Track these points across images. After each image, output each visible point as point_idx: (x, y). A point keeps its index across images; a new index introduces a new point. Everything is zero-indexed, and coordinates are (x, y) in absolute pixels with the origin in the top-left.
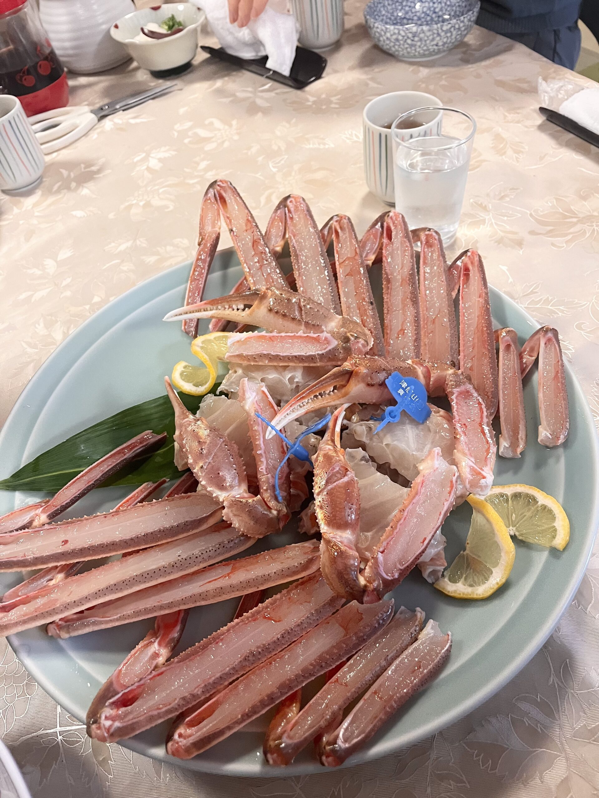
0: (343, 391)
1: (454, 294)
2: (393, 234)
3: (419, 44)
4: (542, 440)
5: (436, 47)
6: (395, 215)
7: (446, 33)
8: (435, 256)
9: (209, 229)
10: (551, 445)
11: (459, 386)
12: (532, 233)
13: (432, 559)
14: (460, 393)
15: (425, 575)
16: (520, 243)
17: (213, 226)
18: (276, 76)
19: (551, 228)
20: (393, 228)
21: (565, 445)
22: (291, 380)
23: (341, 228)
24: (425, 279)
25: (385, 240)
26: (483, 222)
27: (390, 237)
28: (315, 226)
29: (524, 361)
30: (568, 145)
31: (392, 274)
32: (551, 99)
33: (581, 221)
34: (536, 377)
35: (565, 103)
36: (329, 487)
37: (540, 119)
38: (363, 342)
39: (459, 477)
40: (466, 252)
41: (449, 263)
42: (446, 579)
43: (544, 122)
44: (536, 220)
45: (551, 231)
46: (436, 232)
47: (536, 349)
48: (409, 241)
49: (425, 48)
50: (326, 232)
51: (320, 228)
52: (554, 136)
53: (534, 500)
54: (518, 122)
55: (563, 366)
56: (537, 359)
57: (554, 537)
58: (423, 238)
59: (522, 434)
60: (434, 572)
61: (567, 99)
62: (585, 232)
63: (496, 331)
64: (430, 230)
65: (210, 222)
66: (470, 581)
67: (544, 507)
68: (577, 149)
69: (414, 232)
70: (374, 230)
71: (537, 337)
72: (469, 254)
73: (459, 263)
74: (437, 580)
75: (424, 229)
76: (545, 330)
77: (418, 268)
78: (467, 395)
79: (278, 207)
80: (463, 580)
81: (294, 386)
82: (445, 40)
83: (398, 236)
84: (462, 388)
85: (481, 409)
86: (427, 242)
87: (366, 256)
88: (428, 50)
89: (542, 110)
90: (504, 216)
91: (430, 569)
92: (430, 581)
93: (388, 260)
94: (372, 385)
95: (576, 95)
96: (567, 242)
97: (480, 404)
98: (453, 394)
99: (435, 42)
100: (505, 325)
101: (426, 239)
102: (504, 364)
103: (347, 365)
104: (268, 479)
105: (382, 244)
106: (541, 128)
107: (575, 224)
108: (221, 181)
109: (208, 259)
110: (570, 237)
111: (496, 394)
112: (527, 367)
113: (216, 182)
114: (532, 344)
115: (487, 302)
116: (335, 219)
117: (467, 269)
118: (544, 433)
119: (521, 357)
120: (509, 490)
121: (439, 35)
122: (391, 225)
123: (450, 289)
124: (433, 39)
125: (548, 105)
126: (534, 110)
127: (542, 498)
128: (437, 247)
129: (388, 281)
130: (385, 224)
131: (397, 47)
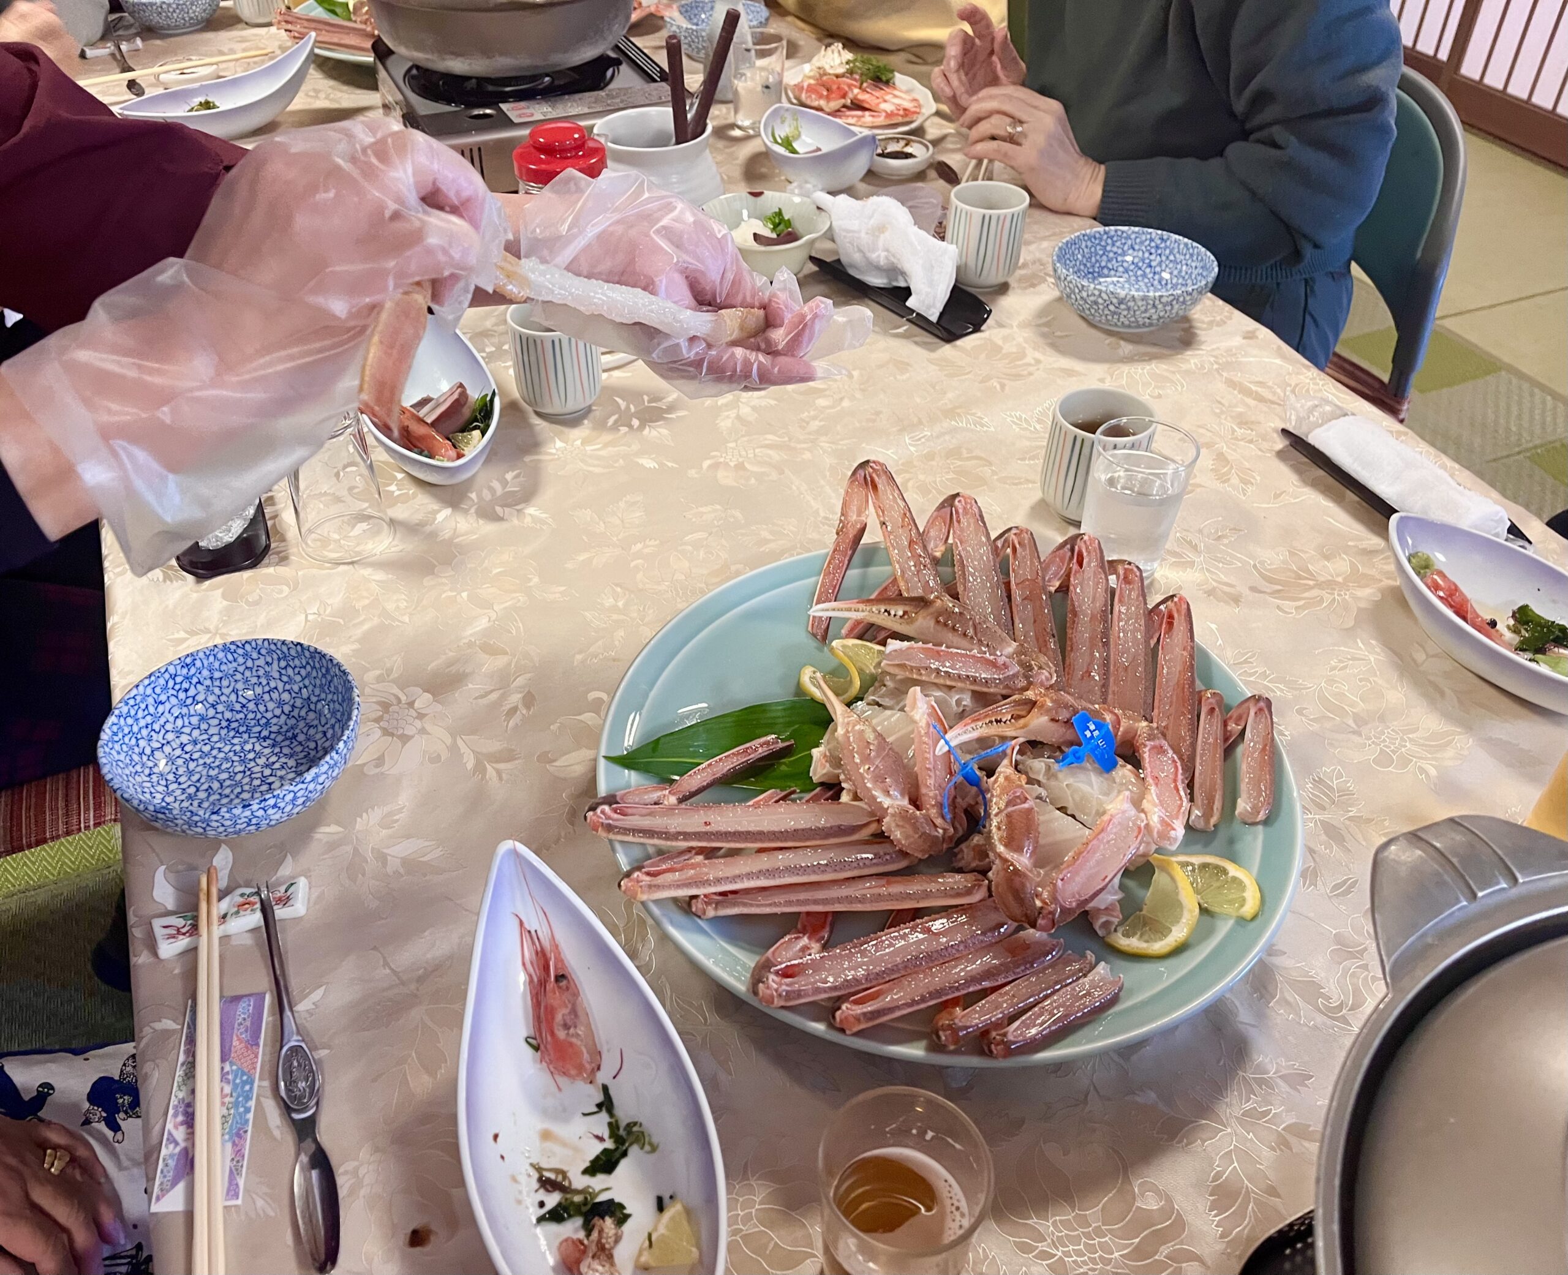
0: (1022, 721)
1: (1153, 642)
2: (1085, 561)
3: (1125, 313)
4: (1240, 814)
5: (1147, 321)
6: (1090, 539)
7: (1165, 306)
8: (1134, 595)
9: (853, 517)
10: (1249, 821)
11: (1153, 740)
12: (1253, 589)
13: (1106, 909)
14: (1153, 748)
15: (1097, 926)
16: (1236, 600)
17: (859, 514)
18: (920, 321)
19: (1280, 588)
20: (1085, 554)
21: (1266, 822)
22: (958, 702)
23: (1019, 543)
24: (1120, 620)
25: (1075, 566)
26: (1192, 564)
27: (1080, 564)
28: (988, 535)
29: (1229, 728)
30: (1315, 484)
31: (1080, 606)
32: (1299, 420)
33: (1319, 585)
34: (1240, 749)
35: (1318, 431)
36: (1010, 809)
37: (1281, 443)
38: (1047, 674)
39: (1147, 825)
40: (1172, 596)
41: (1150, 607)
42: (1119, 934)
43: (1286, 446)
44: (1260, 573)
45: (1279, 591)
46: (1138, 567)
47: (1245, 716)
48: (1105, 573)
49: (1133, 319)
50: (999, 543)
51: (993, 538)
52: (1297, 470)
53: (1225, 871)
54: (1251, 441)
55: (1273, 739)
56: (1244, 729)
57: (1242, 906)
58: (1121, 572)
59: (1217, 805)
60: (1106, 924)
61: (1321, 425)
62: (1322, 600)
63: (1200, 692)
64: (1130, 563)
65: (855, 509)
66: (1146, 937)
67: (1234, 879)
68: (1327, 491)
69: (1111, 562)
70: (1061, 552)
71: (1246, 705)
72: (1176, 599)
73: (1162, 607)
74: (1109, 933)
75: (1123, 562)
76: (1257, 699)
77: (1112, 605)
78: (1160, 750)
79: (942, 506)
80: (1138, 936)
81: (961, 709)
82: (1162, 314)
83: (1091, 564)
84: (1157, 742)
85: (1176, 768)
86: (1126, 577)
87: (1049, 581)
88: (1137, 322)
89: (1285, 432)
90: (1219, 562)
91: (1103, 919)
92: (1100, 933)
93: (1076, 590)
94: (1057, 721)
95: (1334, 422)
96: (1297, 608)
97: (1174, 761)
98: (1145, 746)
99: (1147, 315)
100: (1209, 686)
101: (1125, 573)
102: (1205, 728)
103: (1030, 694)
104: (936, 795)
105: (1071, 569)
106: (1281, 455)
107: (1311, 588)
108: (874, 462)
109: (850, 552)
110: (1301, 603)
111: (1192, 758)
112: (1231, 736)
113: (868, 462)
114: (1240, 711)
115: (1192, 657)
116: (1014, 531)
117: (1171, 616)
118: (1243, 805)
119: (1225, 724)
120: (1197, 860)
121: (1154, 306)
122: (1084, 551)
123: (1148, 637)
124: (1146, 311)
125: (1294, 428)
126: (1275, 430)
127: (1233, 870)
128: (1137, 585)
129: (1075, 614)
130: (1076, 548)
131: (1093, 311)
